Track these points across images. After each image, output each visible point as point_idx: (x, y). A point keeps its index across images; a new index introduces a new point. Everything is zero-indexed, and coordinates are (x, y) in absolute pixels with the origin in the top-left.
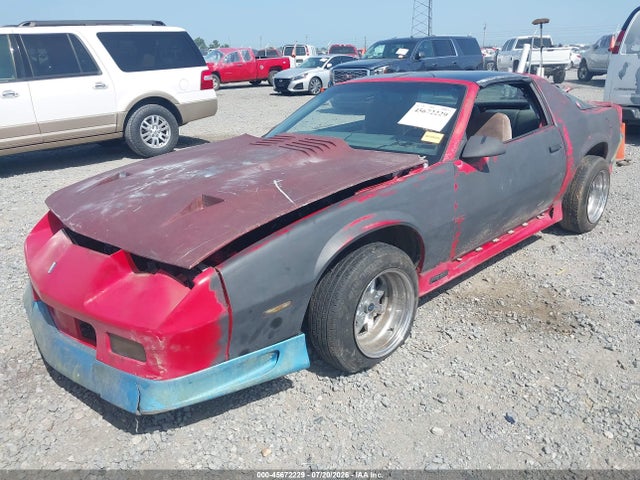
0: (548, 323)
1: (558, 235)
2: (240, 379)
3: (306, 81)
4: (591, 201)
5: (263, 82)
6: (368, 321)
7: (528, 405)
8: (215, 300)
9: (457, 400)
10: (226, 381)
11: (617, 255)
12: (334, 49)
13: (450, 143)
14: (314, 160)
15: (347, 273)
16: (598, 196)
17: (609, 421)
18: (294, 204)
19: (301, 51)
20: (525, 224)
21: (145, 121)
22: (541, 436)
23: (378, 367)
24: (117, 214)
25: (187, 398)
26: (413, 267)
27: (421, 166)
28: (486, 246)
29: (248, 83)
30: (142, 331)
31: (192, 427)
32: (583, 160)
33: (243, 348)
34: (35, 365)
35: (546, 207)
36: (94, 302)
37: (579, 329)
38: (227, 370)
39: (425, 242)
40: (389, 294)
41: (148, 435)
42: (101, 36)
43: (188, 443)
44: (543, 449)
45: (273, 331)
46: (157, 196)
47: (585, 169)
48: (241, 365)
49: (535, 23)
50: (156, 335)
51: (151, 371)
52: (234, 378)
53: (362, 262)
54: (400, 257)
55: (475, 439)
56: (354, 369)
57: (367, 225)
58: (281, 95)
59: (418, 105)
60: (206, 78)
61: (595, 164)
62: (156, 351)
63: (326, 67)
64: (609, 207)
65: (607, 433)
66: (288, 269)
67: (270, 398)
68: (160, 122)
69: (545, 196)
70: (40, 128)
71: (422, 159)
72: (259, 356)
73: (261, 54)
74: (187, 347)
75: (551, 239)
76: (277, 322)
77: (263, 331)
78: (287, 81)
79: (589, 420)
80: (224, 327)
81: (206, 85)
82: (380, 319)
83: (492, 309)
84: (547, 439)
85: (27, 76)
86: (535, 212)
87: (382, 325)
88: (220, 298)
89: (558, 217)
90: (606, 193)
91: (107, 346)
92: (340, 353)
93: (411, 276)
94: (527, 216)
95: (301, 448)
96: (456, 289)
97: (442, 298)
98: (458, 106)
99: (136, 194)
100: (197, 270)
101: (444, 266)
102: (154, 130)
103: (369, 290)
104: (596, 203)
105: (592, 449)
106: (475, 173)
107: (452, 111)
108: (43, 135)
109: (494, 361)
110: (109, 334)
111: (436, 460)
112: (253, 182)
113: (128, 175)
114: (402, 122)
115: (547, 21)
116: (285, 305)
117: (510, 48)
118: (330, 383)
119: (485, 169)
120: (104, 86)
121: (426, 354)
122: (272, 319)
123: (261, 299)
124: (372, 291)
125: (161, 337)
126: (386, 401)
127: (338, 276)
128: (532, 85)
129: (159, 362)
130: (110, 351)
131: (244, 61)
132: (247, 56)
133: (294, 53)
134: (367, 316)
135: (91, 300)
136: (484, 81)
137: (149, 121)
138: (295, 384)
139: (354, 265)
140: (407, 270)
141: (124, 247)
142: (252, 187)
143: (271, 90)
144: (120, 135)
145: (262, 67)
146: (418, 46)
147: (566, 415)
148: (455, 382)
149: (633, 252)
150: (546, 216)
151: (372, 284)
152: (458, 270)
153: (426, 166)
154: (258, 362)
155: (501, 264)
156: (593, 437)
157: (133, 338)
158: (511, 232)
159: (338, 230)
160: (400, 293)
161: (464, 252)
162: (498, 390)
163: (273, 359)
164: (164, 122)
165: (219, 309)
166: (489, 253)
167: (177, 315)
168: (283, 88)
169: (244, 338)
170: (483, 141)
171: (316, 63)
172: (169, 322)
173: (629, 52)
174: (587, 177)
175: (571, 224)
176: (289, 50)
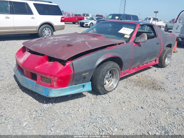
0: (153, 88)
1: (157, 67)
2: (74, 91)
3: (89, 24)
4: (166, 59)
5: (76, 23)
6: (107, 82)
7: (147, 105)
8: (70, 69)
9: (129, 103)
10: (71, 91)
11: (172, 73)
12: (97, 16)
13: (132, 38)
14: (96, 39)
15: (103, 68)
16: (168, 58)
17: (167, 110)
18: (91, 48)
19: (88, 15)
20: (149, 63)
21: (44, 29)
22: (150, 112)
23: (108, 94)
24: (44, 47)
25: (60, 94)
26: (120, 69)
27: (124, 43)
28: (138, 67)
29: (72, 23)
30: (51, 75)
31: (60, 104)
32: (165, 48)
33: (75, 83)
34: (16, 87)
35: (154, 59)
36: (37, 68)
37: (161, 89)
38: (71, 88)
39: (123, 63)
40: (113, 75)
41: (48, 104)
42: (34, 4)
43: (59, 107)
44: (150, 115)
45: (84, 80)
46: (55, 43)
47: (166, 50)
48: (75, 87)
49: (155, 12)
50: (55, 76)
51: (52, 86)
52: (72, 91)
53: (107, 65)
54: (117, 65)
55: (133, 111)
56: (102, 93)
57: (110, 56)
58: (82, 27)
59: (124, 28)
60: (63, 19)
61: (168, 49)
62: (54, 81)
63: (95, 20)
64: (171, 62)
65: (167, 112)
66: (89, 64)
67: (80, 98)
68: (48, 30)
69: (154, 56)
70: (15, 28)
71: (124, 41)
72: (79, 86)
73: (76, 15)
74: (62, 81)
75: (155, 68)
76: (85, 78)
77: (81, 80)
78: (83, 23)
79: (162, 109)
80: (72, 76)
81: (62, 21)
82: (110, 82)
83: (138, 83)
84: (151, 113)
85: (13, 13)
86: (151, 60)
87: (110, 83)
88: (72, 69)
89: (157, 62)
90: (170, 57)
91: (40, 80)
92: (99, 88)
93: (119, 71)
94: (149, 61)
95: (88, 110)
96: (129, 78)
97: (125, 79)
98: (134, 29)
99: (49, 43)
100: (66, 61)
101: (127, 70)
102: (46, 32)
103: (108, 73)
104: (167, 60)
105: (163, 116)
106: (137, 46)
107: (132, 30)
108: (16, 30)
109: (139, 95)
110: (41, 76)
111: (123, 115)
112: (80, 42)
113: (45, 39)
114: (119, 32)
115: (158, 12)
116: (87, 73)
117: (146, 20)
118: (96, 96)
119: (140, 46)
120: (34, 18)
121: (121, 92)
122: (84, 77)
123: (82, 71)
124: (109, 74)
125: (56, 77)
126: (110, 101)
127: (101, 68)
128: (153, 26)
129: (54, 84)
130: (41, 81)
131: (71, 17)
132: (72, 15)
133: (86, 16)
134: (107, 80)
135: (37, 67)
136: (141, 23)
137: (45, 29)
138: (86, 96)
139: (105, 66)
140: (118, 69)
141: (46, 54)
142: (80, 43)
143: (79, 25)
144: (37, 32)
145: (76, 19)
146: (121, 16)
147: (156, 108)
148: (128, 99)
149: (176, 73)
150: (154, 62)
151: (109, 72)
152: (131, 72)
153: (125, 43)
154: (79, 87)
155: (141, 73)
156: (163, 113)
157: (48, 77)
158: (145, 64)
159: (102, 56)
160: (116, 75)
161: (132, 68)
162: (139, 101)
163: (82, 87)
164: (50, 30)
165: (71, 71)
166: (139, 69)
167: (61, 72)
168: (82, 25)
169: (76, 80)
170: (140, 38)
171: (92, 19)
172: (59, 73)
173: (179, 22)
174: (166, 52)
175: (160, 65)
176: (84, 15)
